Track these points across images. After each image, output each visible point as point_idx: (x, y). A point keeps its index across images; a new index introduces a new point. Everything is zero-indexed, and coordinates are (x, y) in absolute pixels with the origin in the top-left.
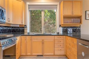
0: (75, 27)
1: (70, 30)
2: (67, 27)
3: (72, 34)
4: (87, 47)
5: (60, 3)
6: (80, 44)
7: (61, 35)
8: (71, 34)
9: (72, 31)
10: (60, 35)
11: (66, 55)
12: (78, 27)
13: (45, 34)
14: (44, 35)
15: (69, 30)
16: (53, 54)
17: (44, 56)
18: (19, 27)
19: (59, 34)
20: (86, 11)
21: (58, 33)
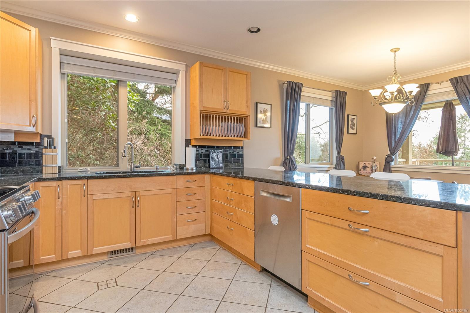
0: (230, 147)
1: (217, 157)
2: (210, 147)
3: (222, 168)
4: (288, 200)
5: (188, 67)
6: (264, 194)
7: (194, 173)
8: (220, 168)
9: (221, 159)
10: (189, 174)
11: (210, 235)
12: (238, 148)
13: (136, 170)
14: (132, 175)
15: (214, 155)
16: (170, 237)
17: (138, 251)
18: (14, 143)
19: (185, 171)
20: (257, 103)
21: (182, 167)
